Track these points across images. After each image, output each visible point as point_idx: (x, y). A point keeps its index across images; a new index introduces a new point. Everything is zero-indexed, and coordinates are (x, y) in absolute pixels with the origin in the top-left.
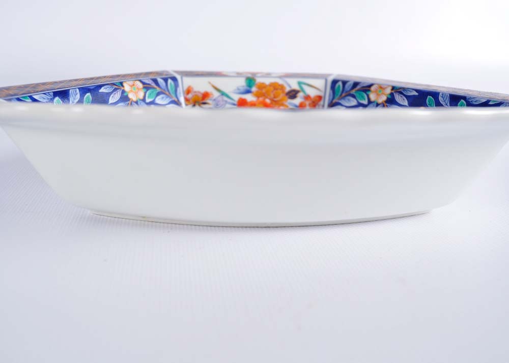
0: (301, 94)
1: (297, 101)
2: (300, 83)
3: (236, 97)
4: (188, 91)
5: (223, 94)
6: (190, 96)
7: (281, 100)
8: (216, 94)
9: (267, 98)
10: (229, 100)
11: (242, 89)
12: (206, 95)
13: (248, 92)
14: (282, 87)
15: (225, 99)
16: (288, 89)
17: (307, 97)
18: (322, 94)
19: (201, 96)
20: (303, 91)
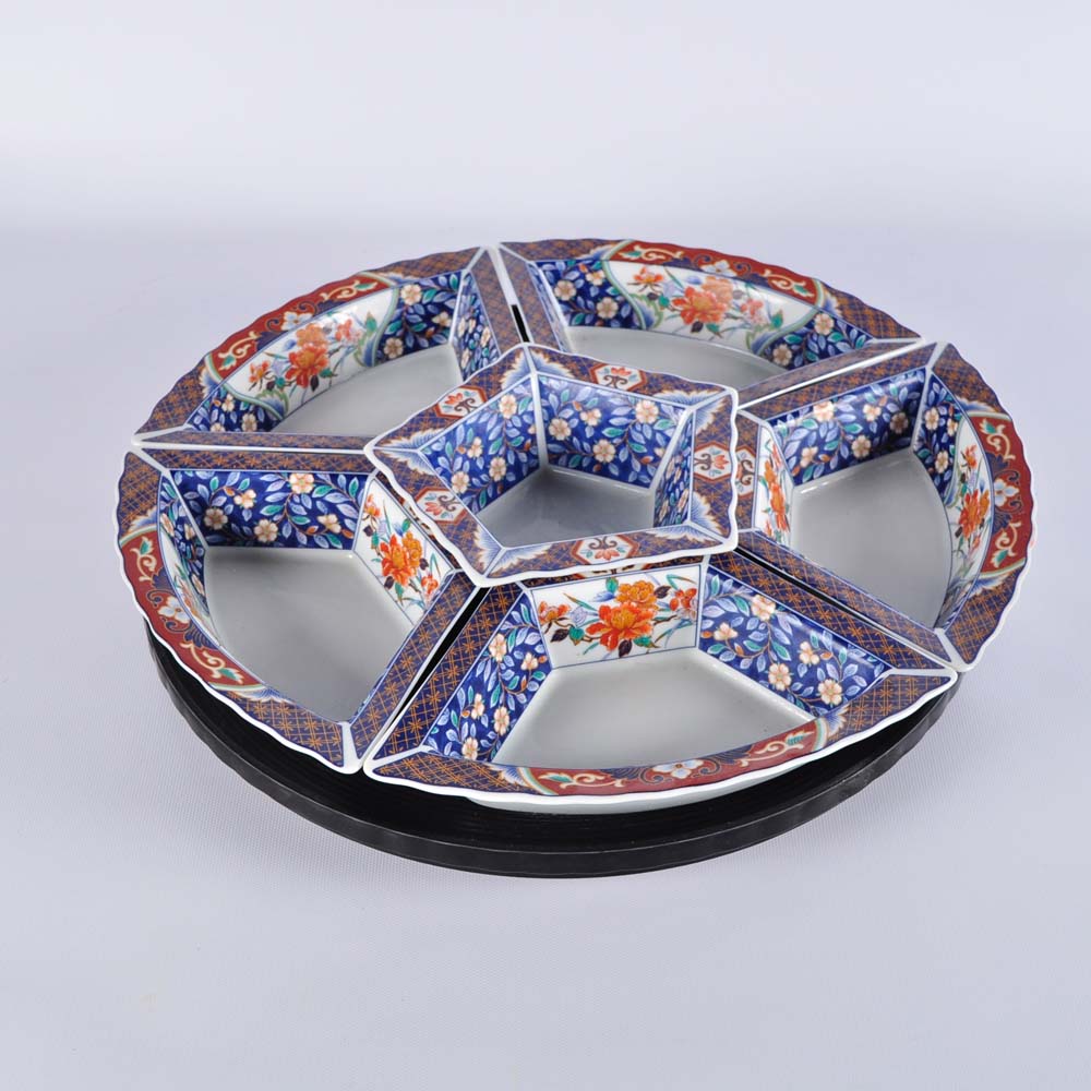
0: (672, 591)
1: (667, 600)
2: (669, 578)
3: (597, 606)
4: (542, 609)
5: (582, 604)
6: (544, 613)
7: (649, 601)
8: (574, 606)
9: (632, 600)
10: (589, 611)
11: (603, 596)
12: (562, 609)
13: (611, 597)
14: (649, 585)
15: (585, 609)
16: (656, 587)
17: (679, 593)
18: (696, 587)
19: (556, 611)
20: (673, 585)
